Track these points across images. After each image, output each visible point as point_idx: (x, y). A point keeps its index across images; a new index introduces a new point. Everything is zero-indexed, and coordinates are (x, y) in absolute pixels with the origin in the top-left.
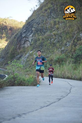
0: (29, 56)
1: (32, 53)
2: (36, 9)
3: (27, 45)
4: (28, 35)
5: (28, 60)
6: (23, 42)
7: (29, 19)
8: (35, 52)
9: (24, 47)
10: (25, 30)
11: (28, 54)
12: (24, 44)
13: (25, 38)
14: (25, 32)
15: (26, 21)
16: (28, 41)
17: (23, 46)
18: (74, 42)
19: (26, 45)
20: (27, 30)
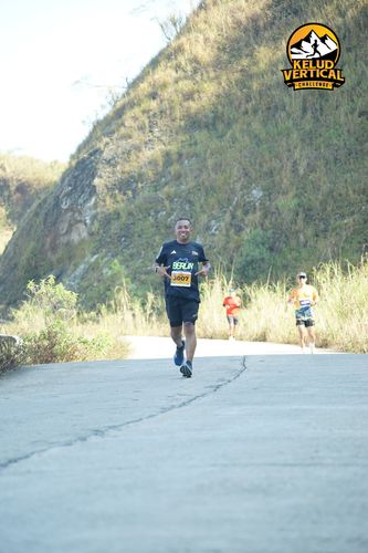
0: (86, 271)
1: (97, 261)
2: (101, 117)
3: (80, 235)
4: (81, 201)
5: (85, 284)
6: (64, 227)
7: (79, 150)
8: (106, 259)
9: (68, 244)
10: (70, 185)
11: (82, 267)
12: (69, 231)
13: (70, 214)
14: (68, 195)
15: (73, 157)
16: (80, 221)
17: (64, 240)
18: (233, 217)
19: (75, 237)
20: (75, 188)
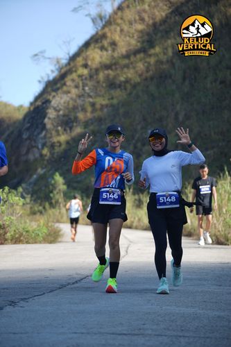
0: (37, 180)
1: (45, 174)
2: (51, 78)
3: (34, 156)
4: (36, 133)
5: (36, 188)
6: (24, 150)
7: (37, 99)
8: (51, 172)
9: (27, 161)
10: (29, 122)
11: (35, 176)
12: (28, 152)
13: (28, 142)
14: (28, 129)
15: (31, 104)
16: (35, 147)
17: (23, 158)
18: (135, 147)
19: (31, 157)
20: (32, 125)
